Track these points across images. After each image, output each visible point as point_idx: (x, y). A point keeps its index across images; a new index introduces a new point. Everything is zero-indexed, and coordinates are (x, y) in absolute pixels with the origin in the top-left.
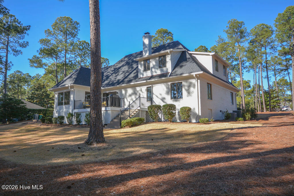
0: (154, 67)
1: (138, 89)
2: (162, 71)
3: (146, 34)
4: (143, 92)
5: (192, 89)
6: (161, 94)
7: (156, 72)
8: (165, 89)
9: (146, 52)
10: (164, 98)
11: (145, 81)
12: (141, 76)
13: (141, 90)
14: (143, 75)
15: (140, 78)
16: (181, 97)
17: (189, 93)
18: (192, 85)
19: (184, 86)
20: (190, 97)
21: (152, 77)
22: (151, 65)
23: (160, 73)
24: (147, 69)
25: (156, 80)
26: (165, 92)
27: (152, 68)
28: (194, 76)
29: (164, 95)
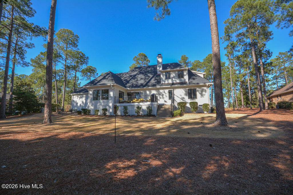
0: (174, 77)
1: (161, 91)
2: (181, 80)
3: (158, 55)
4: (165, 93)
5: (204, 93)
6: (181, 95)
7: (175, 81)
8: (184, 92)
9: (160, 67)
10: (184, 98)
11: (170, 86)
12: (163, 83)
13: (164, 92)
14: (165, 82)
15: (163, 84)
16: (196, 98)
17: (202, 95)
18: (204, 91)
19: (198, 91)
20: (202, 98)
21: (173, 84)
22: (172, 76)
23: (179, 82)
24: (168, 78)
25: (179, 86)
26: (184, 94)
27: (172, 78)
28: (207, 85)
29: (183, 96)
